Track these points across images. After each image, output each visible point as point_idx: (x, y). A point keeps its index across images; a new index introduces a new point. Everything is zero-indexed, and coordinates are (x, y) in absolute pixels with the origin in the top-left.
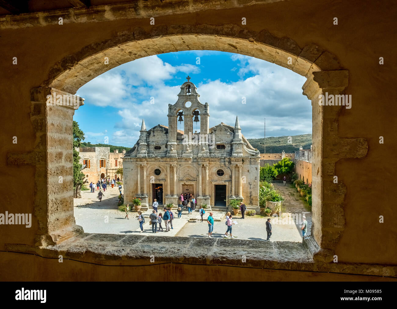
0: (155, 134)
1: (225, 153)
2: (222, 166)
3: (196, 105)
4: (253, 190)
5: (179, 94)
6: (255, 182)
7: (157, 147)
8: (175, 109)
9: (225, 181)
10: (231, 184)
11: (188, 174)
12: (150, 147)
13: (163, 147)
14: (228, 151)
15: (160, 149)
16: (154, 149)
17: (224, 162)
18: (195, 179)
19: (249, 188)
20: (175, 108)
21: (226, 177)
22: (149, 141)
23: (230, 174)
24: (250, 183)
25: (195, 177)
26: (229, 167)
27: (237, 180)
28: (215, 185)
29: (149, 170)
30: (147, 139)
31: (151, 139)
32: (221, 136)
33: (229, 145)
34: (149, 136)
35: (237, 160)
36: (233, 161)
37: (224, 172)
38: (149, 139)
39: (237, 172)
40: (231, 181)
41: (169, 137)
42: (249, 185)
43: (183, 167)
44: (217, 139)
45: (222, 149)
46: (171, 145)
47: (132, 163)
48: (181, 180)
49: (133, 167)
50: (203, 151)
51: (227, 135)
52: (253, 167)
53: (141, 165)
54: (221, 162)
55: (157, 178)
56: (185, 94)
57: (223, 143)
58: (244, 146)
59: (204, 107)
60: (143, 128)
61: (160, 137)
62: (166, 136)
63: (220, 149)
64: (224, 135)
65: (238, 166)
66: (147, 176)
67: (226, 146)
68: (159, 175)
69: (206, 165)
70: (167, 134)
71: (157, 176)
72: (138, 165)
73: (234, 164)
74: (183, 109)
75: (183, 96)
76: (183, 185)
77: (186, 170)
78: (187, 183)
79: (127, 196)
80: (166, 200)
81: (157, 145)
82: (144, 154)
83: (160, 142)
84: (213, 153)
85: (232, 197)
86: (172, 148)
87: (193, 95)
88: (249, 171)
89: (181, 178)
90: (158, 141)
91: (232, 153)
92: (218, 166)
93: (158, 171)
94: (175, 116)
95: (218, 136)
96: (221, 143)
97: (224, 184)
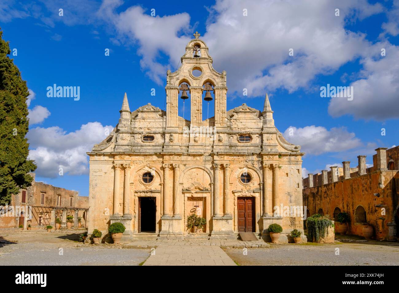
0: (144, 116)
1: (253, 148)
2: (249, 166)
4: (294, 204)
5: (184, 56)
6: (296, 191)
7: (147, 136)
9: (253, 190)
10: (263, 196)
11: (197, 181)
13: (158, 137)
14: (257, 145)
15: (152, 140)
16: (143, 140)
19: (288, 202)
20: (177, 76)
21: (255, 184)
22: (134, 128)
23: (261, 180)
24: (290, 194)
25: (208, 185)
27: (271, 189)
28: (238, 197)
29: (134, 173)
30: (131, 124)
31: (138, 124)
32: (245, 121)
33: (257, 135)
34: (135, 119)
35: (271, 158)
37: (252, 177)
39: (271, 177)
40: (263, 190)
41: (167, 121)
42: (289, 197)
43: (190, 168)
44: (240, 126)
45: (247, 142)
46: (170, 133)
47: (105, 162)
48: (187, 190)
49: (107, 170)
50: (221, 144)
51: (254, 121)
52: (293, 168)
53: (122, 165)
54: (247, 160)
55: (147, 187)
56: (193, 57)
57: (249, 131)
58: (278, 138)
59: (221, 77)
60: (126, 106)
61: (153, 120)
62: (162, 120)
63: (244, 142)
64: (250, 121)
65: (273, 167)
66: (130, 184)
67: (253, 136)
68: (150, 183)
69: (227, 164)
70: (165, 117)
71: (148, 184)
72: (116, 164)
73: (267, 163)
74: (190, 79)
75: (191, 59)
76: (188, 198)
77: (194, 174)
78: (195, 195)
79: (94, 221)
80: (163, 224)
81: (148, 133)
82: (127, 147)
83: (152, 128)
84: (234, 147)
85: (265, 215)
86: (171, 138)
87: (205, 59)
88: (287, 174)
89: (186, 186)
90: (148, 127)
91: (263, 147)
92: (243, 167)
93: (148, 177)
94: (177, 89)
95: (241, 121)
96: (246, 132)
97: (251, 196)
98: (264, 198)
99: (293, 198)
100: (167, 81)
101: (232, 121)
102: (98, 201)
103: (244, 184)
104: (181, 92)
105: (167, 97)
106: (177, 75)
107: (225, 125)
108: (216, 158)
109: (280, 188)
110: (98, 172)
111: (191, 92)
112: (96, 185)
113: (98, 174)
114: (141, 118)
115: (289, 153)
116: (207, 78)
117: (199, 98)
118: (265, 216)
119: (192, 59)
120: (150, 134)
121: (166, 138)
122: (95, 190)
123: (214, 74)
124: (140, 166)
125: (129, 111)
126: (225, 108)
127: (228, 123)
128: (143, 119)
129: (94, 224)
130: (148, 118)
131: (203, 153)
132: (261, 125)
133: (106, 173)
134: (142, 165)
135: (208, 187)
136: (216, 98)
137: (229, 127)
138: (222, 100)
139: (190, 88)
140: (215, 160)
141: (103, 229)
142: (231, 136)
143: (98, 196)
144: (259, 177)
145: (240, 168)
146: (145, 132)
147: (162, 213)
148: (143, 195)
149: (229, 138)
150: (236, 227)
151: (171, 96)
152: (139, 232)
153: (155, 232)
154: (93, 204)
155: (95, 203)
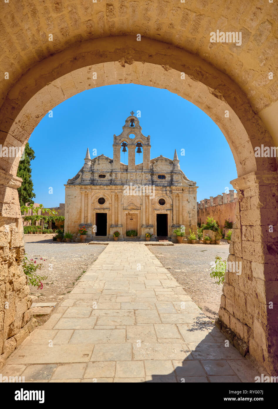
0: (100, 162)
1: (166, 183)
2: (164, 195)
3: (140, 137)
4: (192, 219)
5: (124, 126)
6: (193, 210)
7: (101, 175)
8: (120, 140)
9: (167, 210)
10: (173, 213)
11: (132, 203)
12: (95, 175)
14: (169, 181)
15: (105, 177)
16: (99, 177)
17: (166, 191)
18: (139, 208)
19: (188, 217)
20: (120, 138)
21: (167, 206)
22: (93, 169)
23: (172, 203)
24: (189, 212)
25: (139, 206)
26: (170, 196)
27: (177, 209)
28: (157, 214)
29: (94, 198)
30: (91, 167)
31: (96, 167)
32: (162, 166)
33: (169, 175)
34: (94, 164)
35: (177, 189)
36: (174, 190)
37: (166, 201)
38: (93, 167)
39: (177, 202)
40: (173, 210)
41: (114, 166)
42: (189, 214)
44: (159, 169)
45: (163, 179)
46: (115, 173)
47: (75, 190)
48: (125, 209)
49: (77, 195)
50: (147, 180)
51: (167, 166)
52: (191, 196)
53: (86, 192)
54: (163, 191)
55: (101, 207)
56: (130, 126)
57: (164, 173)
58: (182, 177)
59: (147, 139)
60: (88, 156)
61: (105, 165)
62: (110, 165)
63: (161, 179)
64: (164, 166)
66: (91, 203)
67: (166, 176)
68: (103, 204)
70: (112, 163)
72: (83, 192)
73: (175, 193)
74: (127, 140)
75: (128, 128)
76: (126, 214)
77: (130, 199)
78: (131, 212)
79: (68, 227)
80: (111, 231)
82: (89, 182)
83: (104, 170)
84: (155, 182)
86: (116, 176)
87: (137, 128)
89: (125, 207)
90: (102, 169)
91: (173, 183)
93: (102, 201)
94: (120, 145)
95: (159, 166)
96: (162, 173)
97: (165, 214)
98: (173, 215)
99: (191, 215)
100: (114, 141)
102: (71, 214)
103: (161, 206)
109: (183, 208)
111: (129, 148)
112: (69, 204)
113: (70, 197)
115: (188, 187)
116: (138, 140)
118: (174, 226)
120: (103, 174)
121: (113, 176)
122: (69, 207)
125: (90, 159)
127: (151, 168)
128: (99, 164)
130: (102, 164)
132: (171, 169)
136: (144, 152)
139: (128, 145)
143: (71, 211)
144: (170, 202)
146: (100, 172)
147: (111, 223)
148: (99, 212)
149: (152, 177)
150: (156, 232)
151: (116, 150)
152: (96, 236)
153: (106, 236)
154: (68, 217)
155: (69, 216)
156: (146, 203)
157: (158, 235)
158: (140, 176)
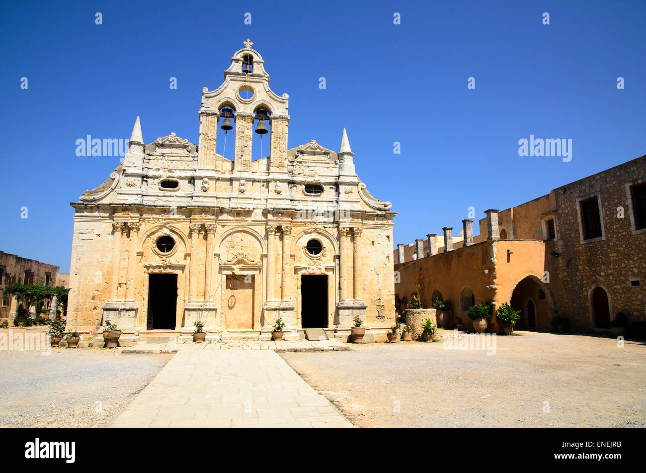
0: (164, 151)
1: (324, 203)
3: (264, 97)
4: (382, 285)
7: (168, 181)
8: (218, 101)
9: (326, 266)
10: (339, 274)
11: (242, 250)
12: (151, 181)
14: (331, 199)
15: (176, 186)
16: (160, 187)
20: (217, 97)
21: (327, 256)
22: (148, 168)
23: (337, 251)
24: (377, 271)
25: (258, 256)
26: (333, 234)
27: (350, 264)
28: (302, 276)
29: (144, 237)
30: (144, 162)
31: (156, 163)
32: (314, 165)
33: (332, 186)
34: (149, 155)
36: (343, 220)
37: (323, 246)
38: (148, 163)
39: (351, 246)
40: (339, 265)
41: (199, 161)
42: (376, 275)
43: (231, 231)
44: (307, 171)
45: (316, 194)
46: (203, 178)
47: (100, 218)
48: (225, 264)
49: (102, 231)
50: (278, 197)
51: (328, 165)
52: (381, 234)
53: (125, 224)
54: (317, 222)
55: (164, 258)
56: (241, 72)
57: (319, 180)
58: (360, 191)
59: (281, 102)
60: (137, 134)
61: (178, 159)
62: (191, 159)
63: (313, 194)
64: (320, 165)
65: (353, 231)
66: (137, 253)
67: (325, 187)
68: (169, 252)
69: (287, 227)
71: (165, 253)
72: (118, 223)
73: (345, 226)
74: (235, 101)
75: (238, 74)
76: (227, 276)
77: (236, 240)
78: (238, 272)
79: (77, 310)
80: (186, 317)
81: (169, 177)
82: (136, 197)
83: (175, 170)
84: (298, 202)
85: (342, 302)
86: (206, 185)
87: (258, 76)
88: (373, 243)
89: (224, 259)
90: (170, 168)
91: (340, 202)
92: (310, 231)
93: (166, 244)
94: (216, 114)
95: (308, 164)
96: (315, 180)
97: (322, 275)
98: (340, 278)
99: (381, 277)
100: (202, 103)
101: (294, 164)
102: (86, 279)
103: (311, 256)
104: (222, 119)
105: (201, 125)
106: (218, 95)
107: (286, 170)
108: (270, 217)
109: (363, 262)
110: (87, 234)
111: (237, 120)
112: (83, 254)
113: (86, 237)
114: (160, 154)
115: (375, 212)
116: (260, 103)
117: (248, 129)
118: (342, 304)
119: (240, 75)
120: (172, 179)
121: (196, 185)
123: (270, 97)
124: (155, 225)
125: (142, 143)
126: (285, 146)
128: (163, 156)
129: (76, 317)
130: (171, 155)
131: (252, 209)
132: (336, 172)
133: (99, 235)
134: (158, 224)
135: (257, 260)
136: (273, 130)
137: (291, 172)
138: (281, 133)
139: (236, 114)
140: (269, 220)
141: (90, 323)
142: (293, 185)
143: (86, 271)
144: (334, 247)
145: (306, 233)
146: (165, 175)
147: (187, 298)
148: (156, 271)
149: (291, 188)
150: (300, 321)
151: (207, 124)
152: (148, 329)
153: (174, 329)
154: (77, 285)
155: (79, 282)
156: (276, 250)
157: (305, 325)
158: (263, 186)
